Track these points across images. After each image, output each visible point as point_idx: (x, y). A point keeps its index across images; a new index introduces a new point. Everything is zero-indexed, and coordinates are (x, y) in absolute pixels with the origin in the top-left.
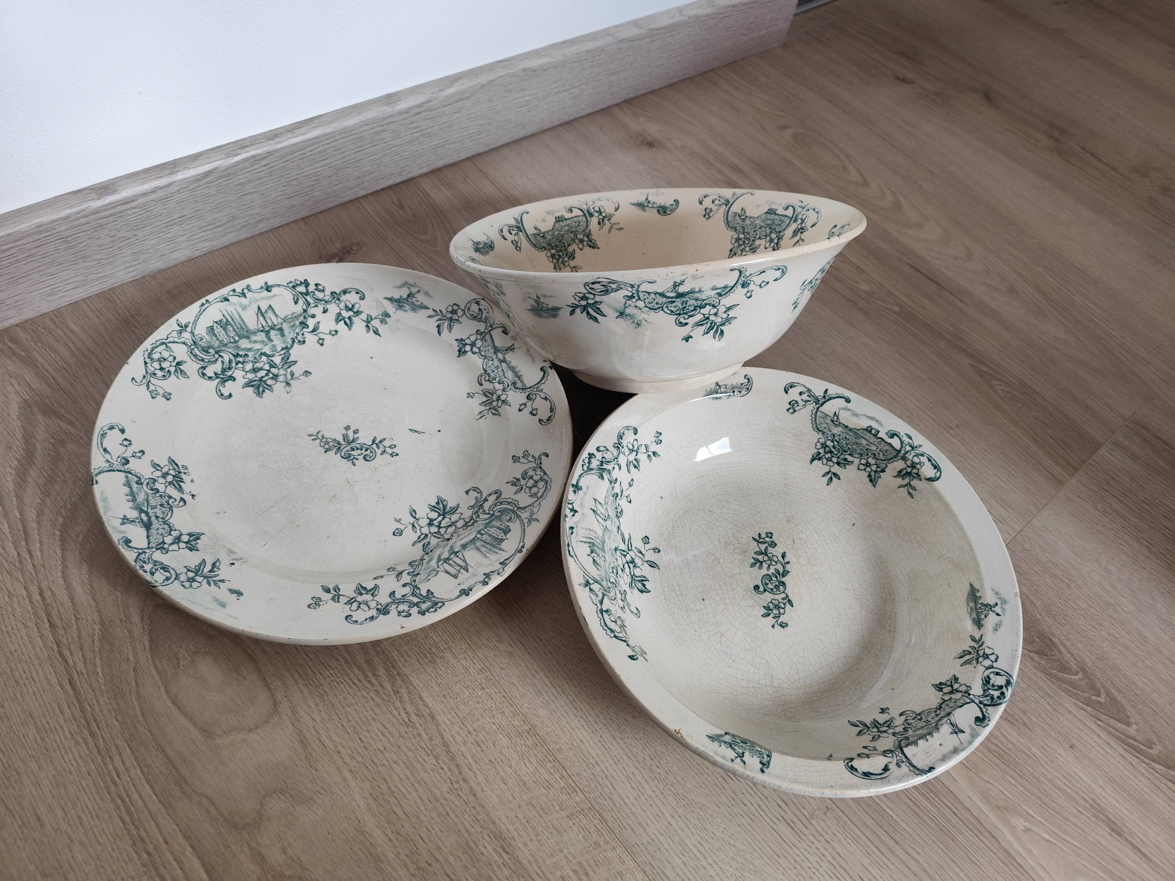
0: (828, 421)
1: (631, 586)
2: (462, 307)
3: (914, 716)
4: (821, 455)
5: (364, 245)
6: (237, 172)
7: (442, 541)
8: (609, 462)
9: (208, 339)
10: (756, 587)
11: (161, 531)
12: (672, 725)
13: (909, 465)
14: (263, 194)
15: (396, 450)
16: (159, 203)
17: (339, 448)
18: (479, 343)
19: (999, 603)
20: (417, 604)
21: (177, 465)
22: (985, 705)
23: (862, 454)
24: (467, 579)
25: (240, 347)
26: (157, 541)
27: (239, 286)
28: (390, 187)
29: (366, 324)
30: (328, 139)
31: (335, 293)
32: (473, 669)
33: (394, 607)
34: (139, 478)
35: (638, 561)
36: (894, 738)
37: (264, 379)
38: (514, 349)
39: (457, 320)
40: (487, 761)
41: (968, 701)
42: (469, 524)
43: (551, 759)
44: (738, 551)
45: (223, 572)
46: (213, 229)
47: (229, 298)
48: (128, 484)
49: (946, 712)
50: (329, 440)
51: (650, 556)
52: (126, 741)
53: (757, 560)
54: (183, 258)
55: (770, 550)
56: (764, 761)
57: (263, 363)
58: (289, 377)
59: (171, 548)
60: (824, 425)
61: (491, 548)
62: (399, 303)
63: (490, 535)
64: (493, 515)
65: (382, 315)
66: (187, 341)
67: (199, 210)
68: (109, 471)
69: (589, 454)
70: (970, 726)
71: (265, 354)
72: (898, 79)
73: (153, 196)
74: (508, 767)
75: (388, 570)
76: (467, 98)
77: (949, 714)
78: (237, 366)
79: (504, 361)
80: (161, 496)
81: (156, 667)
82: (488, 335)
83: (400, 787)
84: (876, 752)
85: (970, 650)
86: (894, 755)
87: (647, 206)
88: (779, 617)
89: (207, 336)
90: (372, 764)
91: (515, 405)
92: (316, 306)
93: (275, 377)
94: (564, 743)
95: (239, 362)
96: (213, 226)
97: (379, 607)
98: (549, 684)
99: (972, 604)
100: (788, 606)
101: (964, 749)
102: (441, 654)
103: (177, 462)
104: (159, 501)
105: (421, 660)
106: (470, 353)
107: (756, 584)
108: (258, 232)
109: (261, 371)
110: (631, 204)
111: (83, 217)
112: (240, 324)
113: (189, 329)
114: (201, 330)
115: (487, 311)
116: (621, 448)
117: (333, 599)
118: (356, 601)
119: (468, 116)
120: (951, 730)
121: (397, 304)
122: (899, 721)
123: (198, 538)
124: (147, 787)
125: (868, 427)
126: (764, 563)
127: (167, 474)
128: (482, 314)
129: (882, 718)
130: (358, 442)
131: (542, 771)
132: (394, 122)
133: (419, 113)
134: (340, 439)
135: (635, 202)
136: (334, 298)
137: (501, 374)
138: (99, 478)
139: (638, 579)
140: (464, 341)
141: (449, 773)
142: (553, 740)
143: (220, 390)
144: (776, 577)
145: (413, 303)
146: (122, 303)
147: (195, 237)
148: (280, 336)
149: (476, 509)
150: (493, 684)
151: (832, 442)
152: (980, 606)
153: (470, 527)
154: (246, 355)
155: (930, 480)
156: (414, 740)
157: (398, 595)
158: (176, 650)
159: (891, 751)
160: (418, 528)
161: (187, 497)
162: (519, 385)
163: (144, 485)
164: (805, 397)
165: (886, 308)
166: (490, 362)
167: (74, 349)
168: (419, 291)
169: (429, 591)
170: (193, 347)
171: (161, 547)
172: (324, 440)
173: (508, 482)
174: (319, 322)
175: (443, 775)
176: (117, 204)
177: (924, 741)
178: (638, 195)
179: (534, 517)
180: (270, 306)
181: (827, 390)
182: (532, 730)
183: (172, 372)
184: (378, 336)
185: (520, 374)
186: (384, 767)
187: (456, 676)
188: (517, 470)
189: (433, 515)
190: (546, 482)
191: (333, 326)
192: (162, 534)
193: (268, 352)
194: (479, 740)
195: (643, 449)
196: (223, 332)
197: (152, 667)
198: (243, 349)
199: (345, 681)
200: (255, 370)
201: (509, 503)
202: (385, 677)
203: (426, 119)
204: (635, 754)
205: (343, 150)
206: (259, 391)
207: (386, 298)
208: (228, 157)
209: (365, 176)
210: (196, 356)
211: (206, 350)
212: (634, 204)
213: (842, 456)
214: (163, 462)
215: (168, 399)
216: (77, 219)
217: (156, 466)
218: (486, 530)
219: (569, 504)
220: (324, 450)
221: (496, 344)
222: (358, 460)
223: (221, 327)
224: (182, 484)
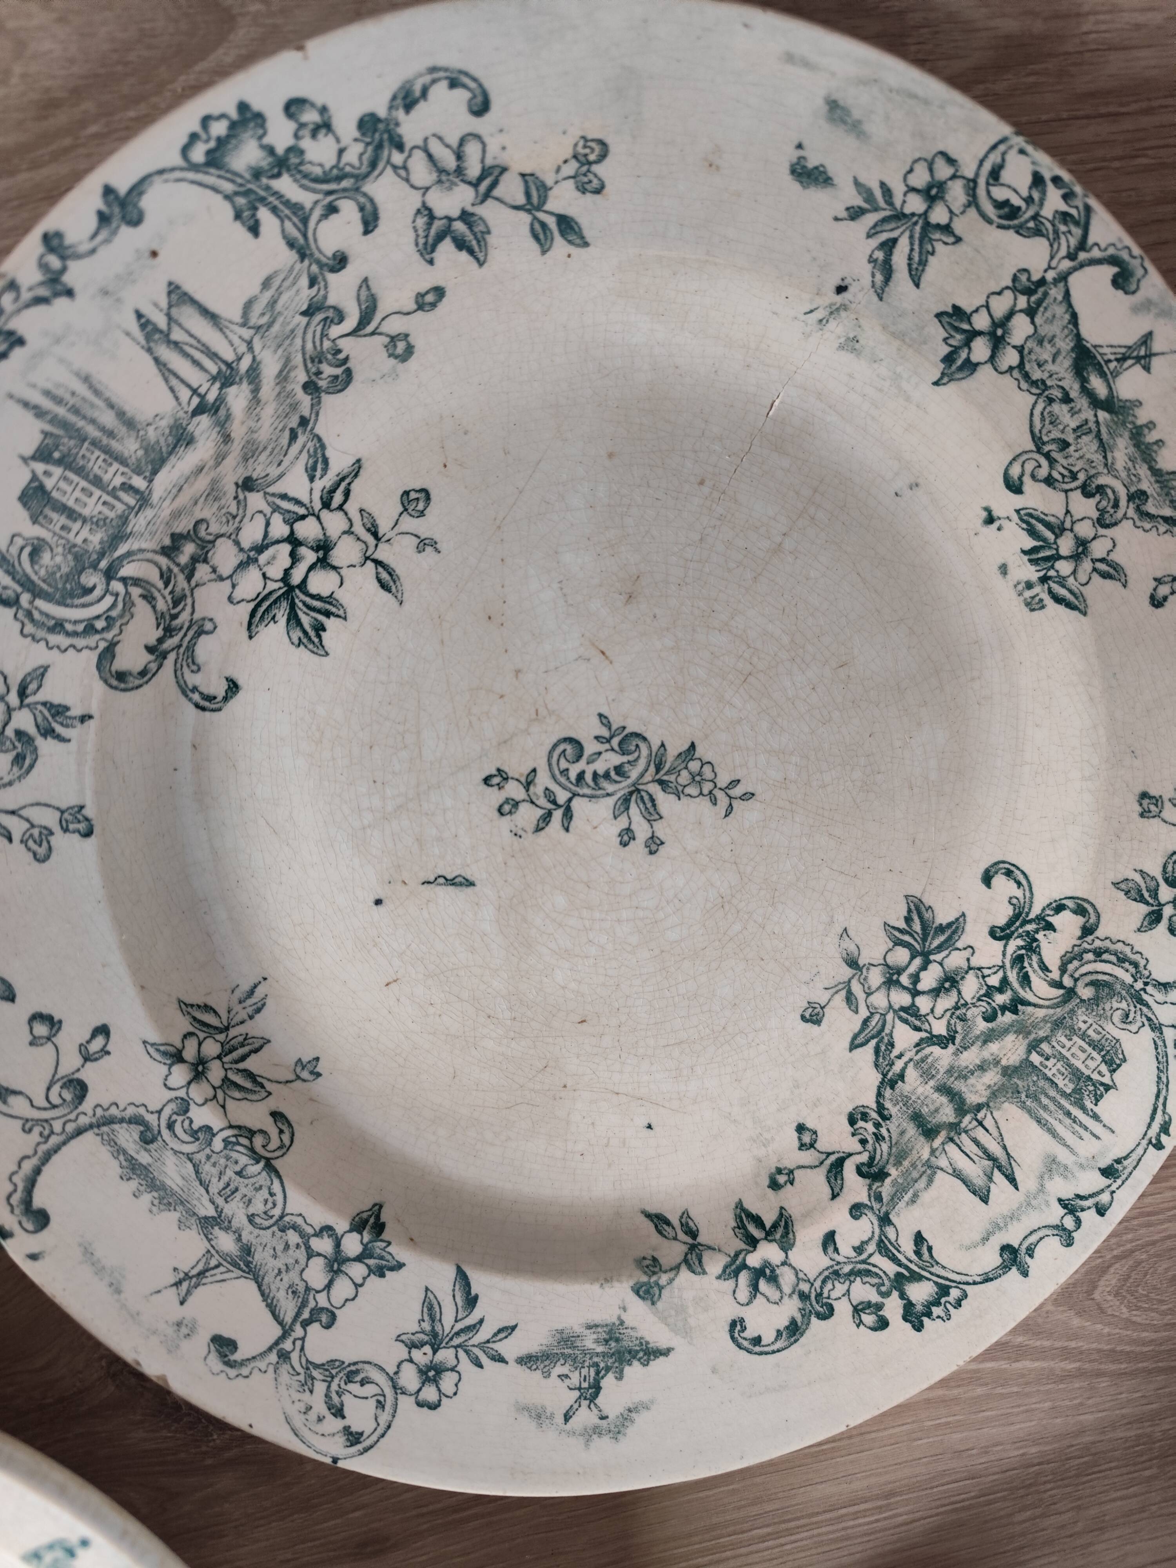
2: (406, 1403)
7: (266, 475)
9: (1109, 1027)
11: (1045, 354)
15: (495, 797)
17: (658, 770)
18: (316, 1274)
20: (278, 162)
21: (1058, 600)
24: (130, 275)
25: (1017, 1033)
26: (1048, 314)
27: (1094, 1233)
31: (822, 1317)
33: (351, 157)
34: (1143, 515)
37: (918, 961)
38: (178, 1284)
39: (413, 1346)
42: (189, 546)
45: (860, 245)
47: (1108, 1182)
50: (692, 790)
57: (939, 1011)
58: (856, 988)
59: (1008, 299)
62: (620, 1350)
64: (108, 576)
66: (1160, 997)
71: (944, 1041)
75: (408, 340)
78: (1000, 974)
80: (1074, 477)
82: (288, 1319)
89: (1117, 1033)
91: (126, 1049)
92: (859, 1250)
93: (892, 978)
95: (1001, 990)
97: (397, 157)
103: (1063, 609)
104: (1074, 458)
106: (341, 1225)
109: (934, 985)
112: (1045, 1108)
114: (1138, 1047)
115: (312, 1416)
117: (543, 188)
118: (475, 185)
121: (627, 1343)
123: (948, 361)
127: (1076, 557)
128: (327, 1396)
130: (611, 801)
134: (665, 801)
136: (819, 1295)
137: (207, 1169)
140: (371, 1271)
143: (1019, 884)
145: (576, 1363)
148: (925, 1110)
153: (181, 528)
154: (990, 1018)
157: (350, 211)
160: (359, 529)
161: (1006, 503)
162: (128, 1137)
163: (1123, 493)
166: (258, 1207)
168: (567, 1417)
169: (254, 228)
170: (1139, 985)
171: (1032, 292)
172: (707, 787)
173: (81, 720)
174: (834, 1196)
180: (985, 1200)
183: (1164, 886)
184: (653, 1210)
185: (133, 1184)
188: (59, 772)
189: (321, 582)
191: (790, 1198)
192: (1041, 341)
193: (936, 1050)
196: (1078, 1064)
198: (1006, 1031)
200: (951, 981)
201: (58, 626)
206: (921, 917)
207: (666, 1352)
210: (1122, 960)
211: (1102, 988)
214: (1098, 593)
215: (1144, 794)
217: (1112, 570)
218: (120, 507)
220: (699, 752)
221: (253, 1286)
222: (597, 738)
223: (1089, 1078)
224: (1029, 543)
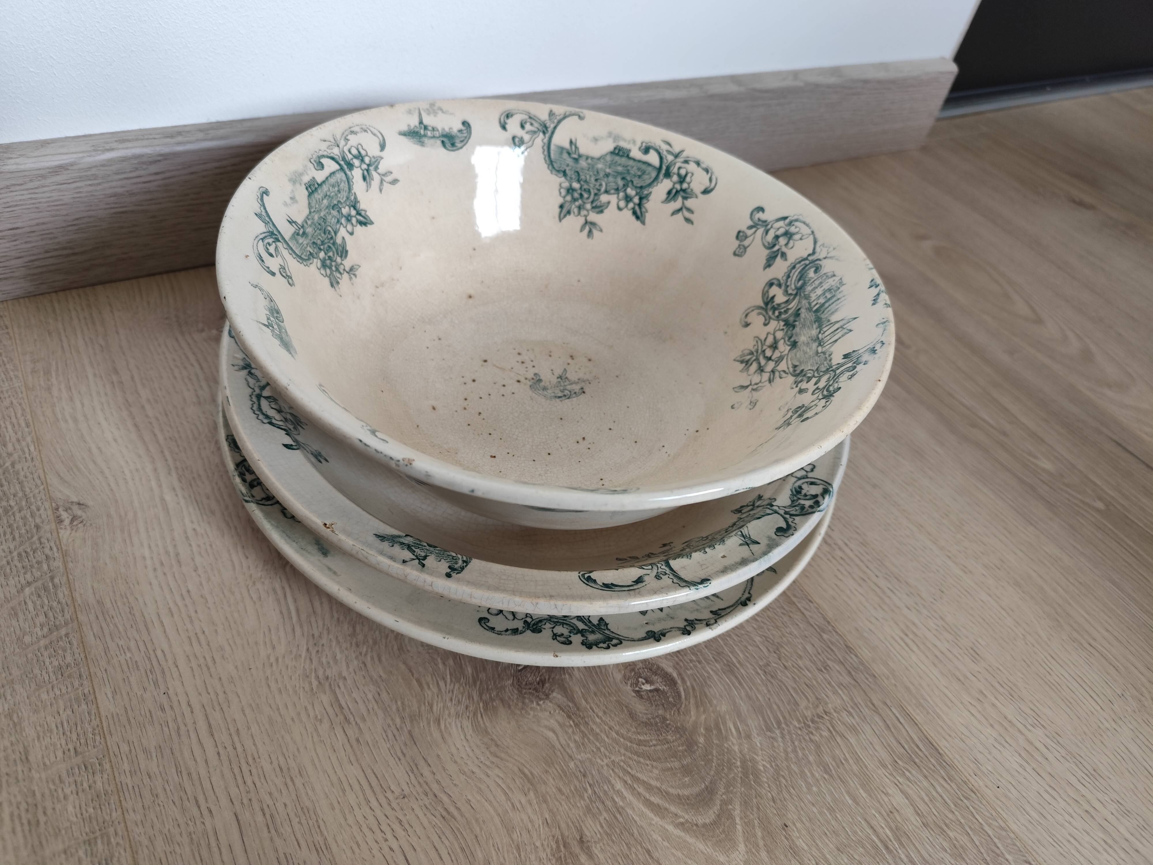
22: (791, 515)
41: (771, 512)
56: (457, 566)
70: (768, 537)
77: (741, 527)
86: (655, 567)
101: (755, 561)
120: (742, 542)
159: (652, 564)
177: (701, 553)
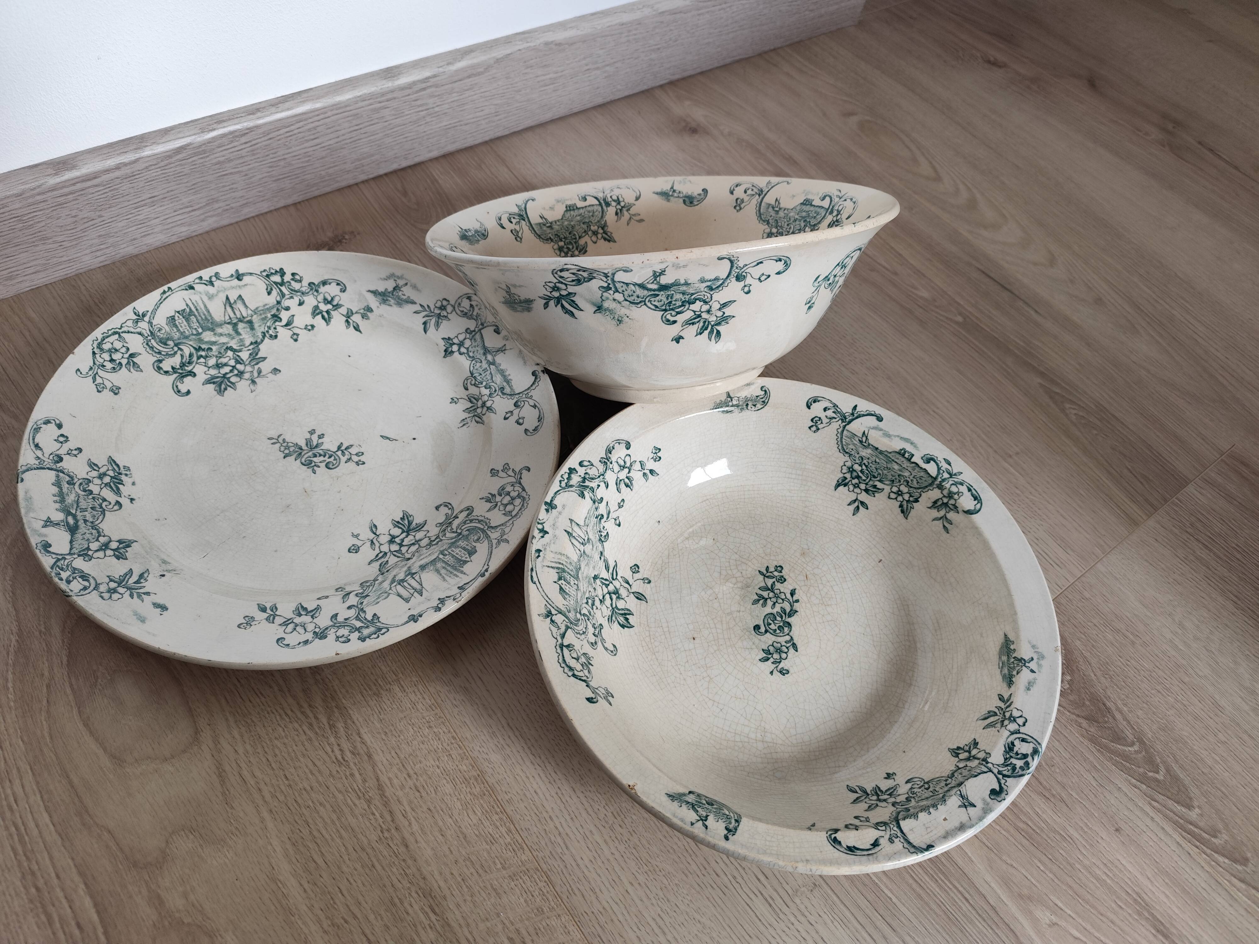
0: (856, 442)
1: (610, 619)
2: (452, 302)
3: (922, 784)
4: (847, 481)
5: (359, 234)
6: (214, 149)
7: (402, 561)
8: (593, 479)
9: (168, 329)
10: (757, 628)
11: (87, 536)
12: (626, 780)
13: (946, 495)
14: (246, 175)
15: (362, 458)
16: (125, 181)
17: (300, 454)
18: (468, 343)
19: (1035, 658)
20: (359, 630)
21: (118, 466)
22: (1004, 776)
23: (893, 481)
24: (419, 604)
25: (202, 340)
26: (81, 546)
27: (206, 273)
28: (395, 172)
29: (345, 319)
30: (318, 115)
31: (314, 284)
32: (421, 705)
33: (333, 630)
34: (72, 478)
35: (623, 592)
36: (893, 809)
37: (228, 376)
38: (505, 350)
39: (446, 317)
40: (425, 809)
41: (985, 770)
42: (434, 543)
43: (499, 810)
44: (739, 585)
45: (149, 585)
46: (190, 212)
47: (194, 285)
48: (58, 484)
49: (957, 782)
50: (290, 444)
51: (637, 587)
52: (30, 765)
53: (761, 597)
54: (158, 244)
55: (778, 585)
56: (731, 827)
57: (228, 359)
58: (256, 374)
59: (96, 555)
60: (851, 447)
61: (451, 570)
62: (383, 296)
63: (453, 556)
64: (460, 534)
65: (364, 309)
66: (144, 332)
67: (172, 191)
68: (38, 468)
69: (570, 469)
70: (984, 800)
71: (231, 349)
72: (989, 62)
73: (117, 173)
74: (448, 817)
75: (337, 590)
76: (479, 74)
77: (960, 784)
78: (199, 361)
79: (493, 363)
80: (94, 498)
81: (71, 685)
82: (479, 333)
83: (324, 832)
84: (867, 824)
85: (997, 711)
86: (888, 828)
87: (672, 196)
88: (780, 662)
89: (166, 327)
90: (295, 805)
91: (501, 413)
92: (292, 297)
93: (241, 374)
94: (516, 794)
95: (201, 356)
96: (190, 209)
97: (317, 630)
98: (506, 725)
99: (1004, 658)
100: (792, 650)
101: (971, 826)
102: (388, 687)
103: (118, 462)
104: (91, 503)
105: (365, 691)
106: (456, 354)
107: (757, 623)
108: (243, 218)
109: (225, 367)
110: (654, 193)
111: (39, 194)
112: (204, 315)
113: (147, 319)
114: (160, 320)
115: (479, 307)
116: (608, 463)
117: (267, 619)
118: (292, 622)
119: (482, 94)
120: (960, 803)
121: (381, 298)
122: (904, 789)
123: (129, 546)
124: (46, 815)
125: (901, 450)
126: (769, 601)
127: (105, 474)
128: (473, 311)
129: (885, 785)
130: (322, 448)
131: (486, 823)
132: (395, 98)
133: (424, 89)
134: (303, 444)
135: (659, 190)
136: (312, 289)
137: (489, 378)
138: (26, 476)
139: (620, 612)
140: (452, 340)
141: (380, 820)
142: (503, 789)
143: (177, 387)
144: (782, 617)
145: (399, 298)
146: (87, 289)
147: (169, 221)
148: (248, 330)
149: (444, 527)
150: (442, 722)
151: (860, 465)
152: (1012, 660)
153: (434, 547)
154: (210, 349)
155: (969, 512)
156: (345, 781)
157: (340, 618)
158: (95, 668)
159: (885, 824)
160: (377, 545)
161: (124, 501)
162: (507, 390)
163: (76, 486)
164: (830, 413)
165: (947, 318)
166: (478, 365)
167: (29, 338)
168: (406, 284)
169: (375, 615)
170: (149, 338)
171: (85, 554)
172: (285, 444)
173: (483, 498)
174: (293, 316)
175: (373, 821)
176: (76, 180)
177: (926, 814)
178: (663, 183)
179: (505, 537)
180: (240, 296)
181: (856, 406)
182: (481, 777)
183: (124, 364)
184: (358, 333)
185: (509, 378)
186: (308, 809)
187: (402, 711)
188: (494, 485)
189: (396, 531)
190: (524, 499)
191: (309, 320)
192: (88, 540)
193: (235, 347)
194: (418, 784)
195: (637, 466)
196: (185, 323)
197: (67, 685)
198: (206, 342)
199: (277, 711)
200: (218, 366)
201: (480, 521)
202: (321, 709)
203: (432, 96)
204: (596, 810)
205: (338, 128)
206: (220, 389)
207: (369, 291)
208: (202, 132)
209: (364, 158)
210: (152, 348)
211: (164, 342)
212: (657, 193)
213: (871, 483)
214: (102, 461)
215: (116, 394)
216: (33, 196)
217: (92, 465)
218: (449, 550)
219: (539, 523)
220: (283, 455)
221: (486, 344)
222: (319, 467)
223: (183, 317)
224: (120, 486)
